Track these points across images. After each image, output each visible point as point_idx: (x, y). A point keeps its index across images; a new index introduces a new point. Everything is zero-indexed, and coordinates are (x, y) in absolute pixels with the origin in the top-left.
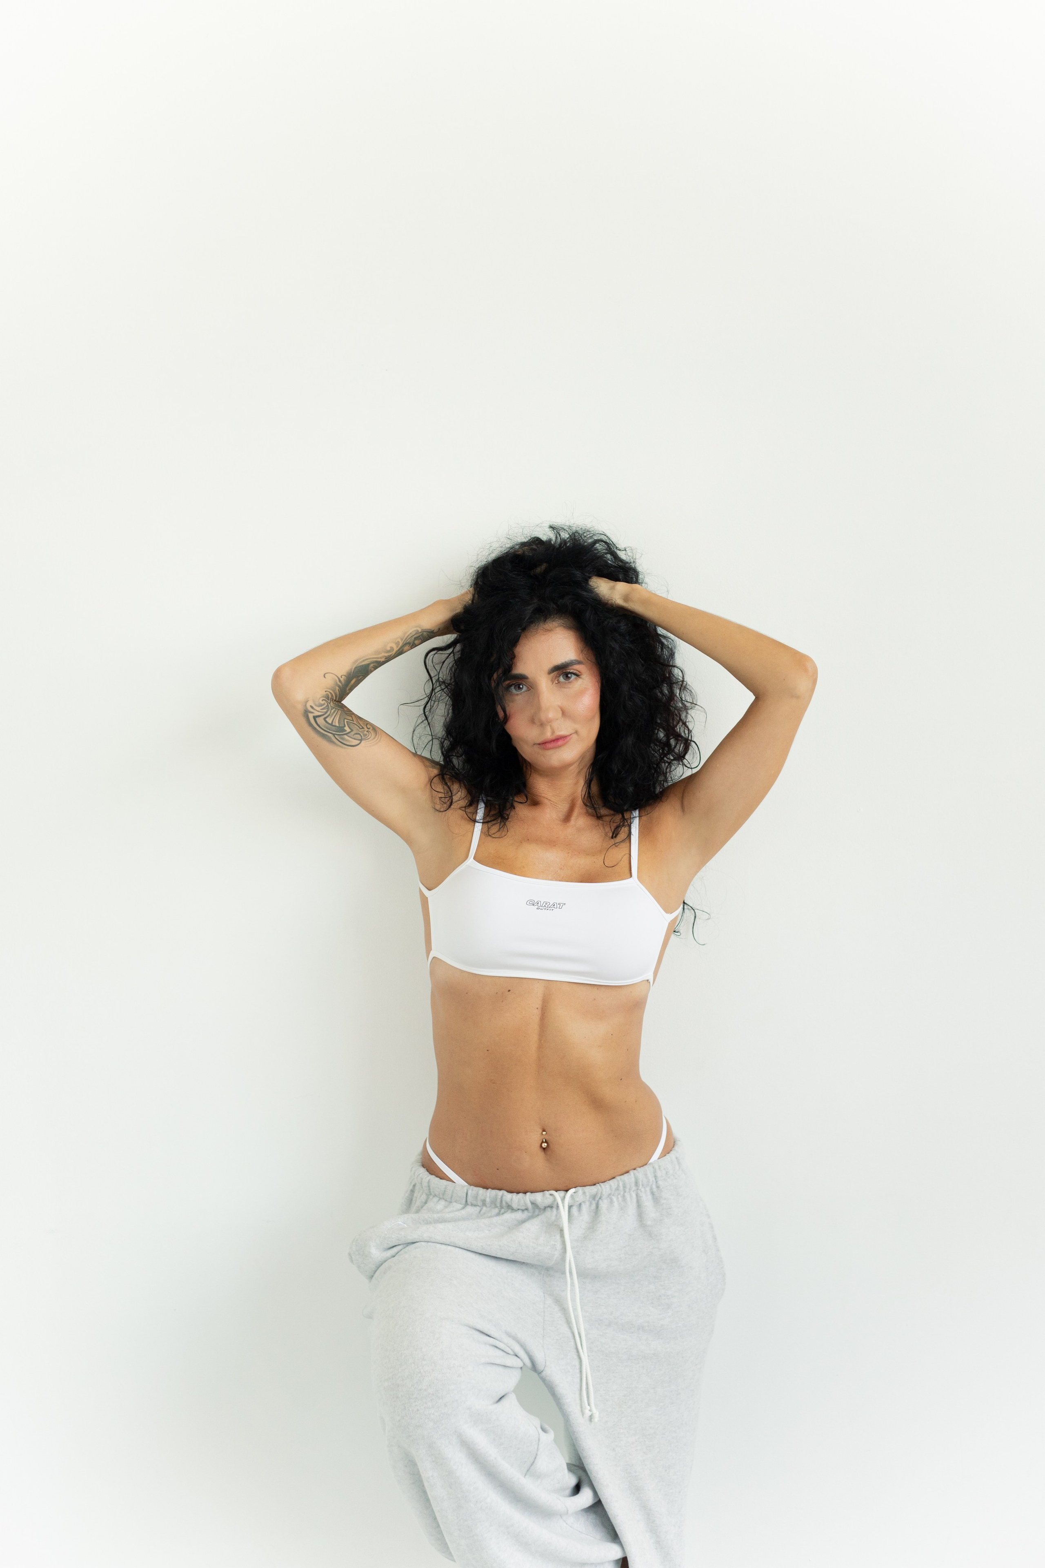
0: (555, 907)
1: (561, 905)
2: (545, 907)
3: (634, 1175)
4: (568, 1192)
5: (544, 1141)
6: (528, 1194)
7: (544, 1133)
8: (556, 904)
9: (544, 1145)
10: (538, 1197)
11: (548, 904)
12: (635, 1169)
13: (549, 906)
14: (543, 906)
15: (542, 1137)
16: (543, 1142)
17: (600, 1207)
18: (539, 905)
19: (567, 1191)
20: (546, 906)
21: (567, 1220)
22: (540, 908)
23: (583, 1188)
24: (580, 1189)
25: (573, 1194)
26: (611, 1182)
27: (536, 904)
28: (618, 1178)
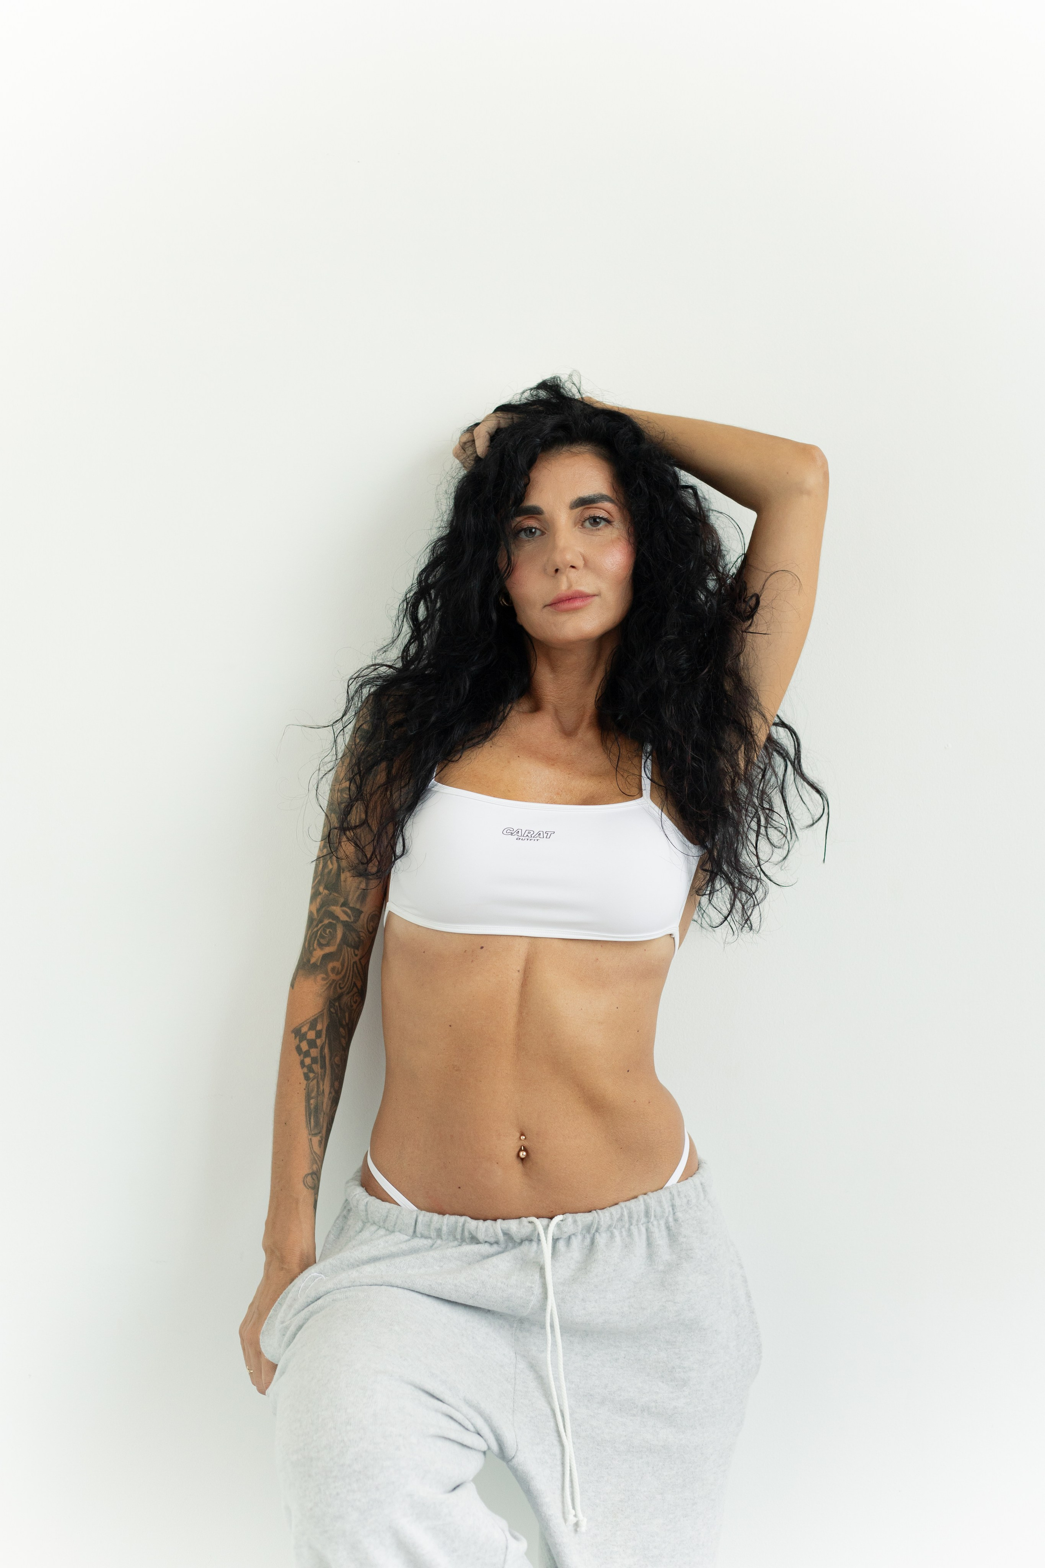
0: (541, 836)
1: (549, 833)
2: (527, 837)
3: (645, 1201)
4: (554, 1219)
5: (523, 1149)
6: (499, 1221)
7: (523, 1137)
8: (542, 833)
9: (523, 1154)
10: (513, 1225)
11: (532, 833)
12: (645, 1194)
13: (533, 836)
14: (525, 835)
15: (520, 1143)
16: (520, 1150)
17: (596, 1241)
18: (520, 834)
19: (551, 1218)
20: (529, 835)
21: (550, 1255)
22: (522, 837)
23: (574, 1214)
24: (570, 1217)
25: (560, 1222)
26: (613, 1210)
27: (515, 833)
28: (622, 1204)
